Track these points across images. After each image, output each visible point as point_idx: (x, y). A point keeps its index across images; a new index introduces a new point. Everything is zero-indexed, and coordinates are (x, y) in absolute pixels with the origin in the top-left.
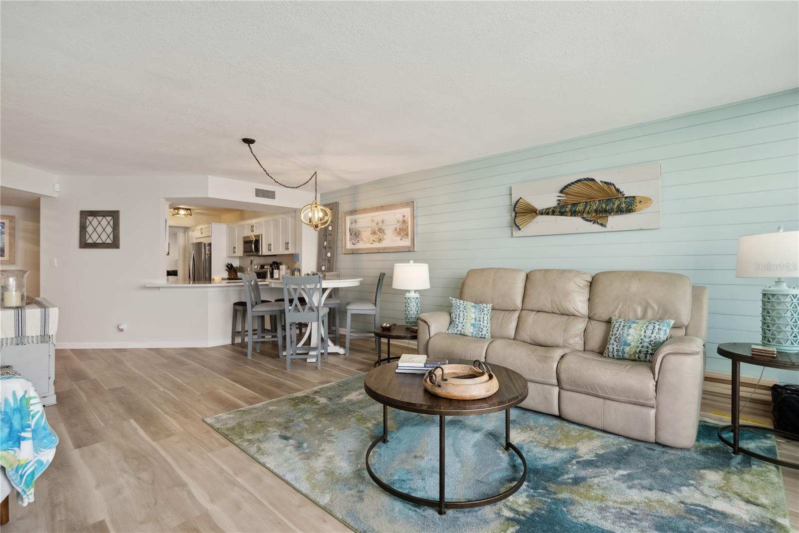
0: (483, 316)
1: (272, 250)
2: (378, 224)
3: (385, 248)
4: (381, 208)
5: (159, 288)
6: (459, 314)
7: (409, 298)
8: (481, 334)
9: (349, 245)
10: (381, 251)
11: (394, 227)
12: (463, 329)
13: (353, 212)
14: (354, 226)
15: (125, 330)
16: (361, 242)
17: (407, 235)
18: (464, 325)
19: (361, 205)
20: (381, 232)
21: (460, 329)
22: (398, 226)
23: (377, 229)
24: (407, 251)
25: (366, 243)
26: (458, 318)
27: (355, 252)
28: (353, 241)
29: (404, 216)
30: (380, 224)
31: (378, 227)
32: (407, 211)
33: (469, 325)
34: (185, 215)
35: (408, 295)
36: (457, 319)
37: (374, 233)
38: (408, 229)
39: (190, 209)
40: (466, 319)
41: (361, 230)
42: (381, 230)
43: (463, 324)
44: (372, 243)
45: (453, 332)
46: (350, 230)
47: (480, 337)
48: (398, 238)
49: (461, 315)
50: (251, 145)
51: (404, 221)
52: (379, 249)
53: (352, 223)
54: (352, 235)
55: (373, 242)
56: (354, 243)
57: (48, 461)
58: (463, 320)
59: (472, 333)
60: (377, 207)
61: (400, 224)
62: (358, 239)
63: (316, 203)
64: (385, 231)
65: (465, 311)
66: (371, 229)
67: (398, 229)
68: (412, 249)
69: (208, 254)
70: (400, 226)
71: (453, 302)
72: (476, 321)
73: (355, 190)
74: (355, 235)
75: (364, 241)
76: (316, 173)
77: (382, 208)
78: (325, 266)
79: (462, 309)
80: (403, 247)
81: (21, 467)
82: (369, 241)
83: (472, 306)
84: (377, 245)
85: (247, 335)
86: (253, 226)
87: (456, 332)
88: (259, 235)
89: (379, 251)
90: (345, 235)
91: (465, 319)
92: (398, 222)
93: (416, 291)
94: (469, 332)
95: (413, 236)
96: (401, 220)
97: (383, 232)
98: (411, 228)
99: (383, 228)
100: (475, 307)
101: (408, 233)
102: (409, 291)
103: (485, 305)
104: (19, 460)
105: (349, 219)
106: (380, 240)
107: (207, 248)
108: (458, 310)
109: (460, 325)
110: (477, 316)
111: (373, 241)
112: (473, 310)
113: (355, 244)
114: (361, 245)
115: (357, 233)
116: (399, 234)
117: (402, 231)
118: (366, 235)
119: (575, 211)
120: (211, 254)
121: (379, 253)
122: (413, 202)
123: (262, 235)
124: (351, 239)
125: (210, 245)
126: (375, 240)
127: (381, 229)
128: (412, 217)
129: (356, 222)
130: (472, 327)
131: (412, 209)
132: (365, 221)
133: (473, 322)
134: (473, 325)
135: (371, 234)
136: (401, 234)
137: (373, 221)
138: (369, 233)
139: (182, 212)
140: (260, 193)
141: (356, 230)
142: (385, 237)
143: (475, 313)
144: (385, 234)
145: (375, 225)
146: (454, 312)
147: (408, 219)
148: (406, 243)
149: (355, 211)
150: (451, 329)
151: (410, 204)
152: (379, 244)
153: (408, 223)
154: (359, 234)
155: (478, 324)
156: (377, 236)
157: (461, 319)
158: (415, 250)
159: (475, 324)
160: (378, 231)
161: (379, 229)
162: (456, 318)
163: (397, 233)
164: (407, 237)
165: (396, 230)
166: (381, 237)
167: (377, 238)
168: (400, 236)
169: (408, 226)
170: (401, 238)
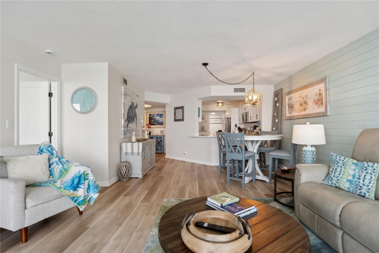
0: (364, 174)
1: (252, 119)
2: (303, 98)
3: (308, 115)
4: (304, 87)
5: (195, 137)
6: (336, 168)
7: (304, 151)
8: (359, 191)
9: (288, 114)
10: (305, 117)
11: (313, 99)
12: (337, 183)
13: (290, 93)
14: (290, 102)
15: (186, 154)
16: (294, 112)
17: (322, 104)
18: (338, 180)
19: (294, 87)
20: (305, 104)
21: (334, 182)
22: (316, 98)
23: (303, 102)
24: (322, 116)
25: (297, 112)
26: (334, 172)
27: (291, 118)
28: (290, 111)
29: (320, 90)
30: (305, 98)
31: (303, 101)
32: (321, 86)
33: (345, 180)
34: (221, 105)
35: (305, 148)
36: (333, 174)
37: (301, 105)
38: (323, 99)
39: (223, 103)
40: (343, 175)
41: (294, 104)
42: (305, 103)
43: (339, 178)
44: (300, 112)
45: (327, 184)
46: (288, 105)
47: (359, 195)
48: (316, 107)
49: (339, 170)
50: (206, 66)
51: (320, 94)
52: (304, 115)
53: (289, 100)
54: (289, 107)
55: (301, 111)
56: (290, 112)
57: (95, 198)
58: (339, 175)
59: (349, 188)
60: (302, 87)
62: (292, 110)
63: (254, 90)
64: (308, 103)
65: (343, 167)
66: (299, 102)
67: (316, 100)
68: (325, 114)
69: (230, 123)
70: (317, 98)
71: (333, 157)
72: (354, 178)
73: (290, 79)
74: (291, 107)
75: (295, 111)
76: (253, 73)
77: (306, 87)
78: (275, 127)
79: (340, 164)
80: (320, 113)
81: (77, 197)
82: (298, 111)
83: (353, 163)
84: (303, 113)
85: (226, 163)
86: (245, 108)
87: (330, 184)
88: (247, 112)
90: (286, 108)
91: (341, 174)
92: (316, 95)
93: (312, 146)
94: (345, 187)
95: (326, 104)
96: (318, 94)
97: (307, 103)
98: (325, 98)
99: (307, 100)
100: (356, 165)
101: (323, 102)
102: (306, 146)
103: (371, 164)
104: (77, 195)
105: (287, 98)
106: (305, 109)
107: (229, 120)
108: (336, 165)
109: (335, 179)
110: (357, 173)
111: (301, 110)
112: (353, 167)
113: (290, 113)
114: (294, 114)
115: (292, 106)
116: (317, 104)
117: (319, 102)
118: (297, 106)
120: (231, 122)
121: (304, 118)
122: (326, 78)
123: (248, 112)
124: (289, 110)
125: (230, 118)
126: (302, 109)
128: (325, 90)
129: (291, 99)
130: (348, 183)
131: (325, 83)
132: (296, 97)
133: (350, 178)
134: (350, 181)
135: (300, 105)
136: (318, 104)
137: (300, 97)
138: (298, 105)
139: (220, 104)
140: (236, 90)
141: (291, 104)
142: (308, 107)
143: (354, 170)
144: (308, 105)
145: (301, 99)
146: (332, 167)
147: (322, 92)
148: (322, 110)
149: (290, 92)
150: (325, 180)
151: (323, 80)
153: (322, 95)
154: (293, 106)
155: (356, 181)
156: (303, 107)
157: (337, 174)
158: (328, 114)
159: (352, 181)
160: (304, 103)
161: (304, 102)
162: (332, 172)
163: (315, 103)
164: (322, 105)
165: (315, 101)
166: (305, 107)
167: (303, 108)
168: (318, 105)
169: (323, 97)
170: (318, 106)
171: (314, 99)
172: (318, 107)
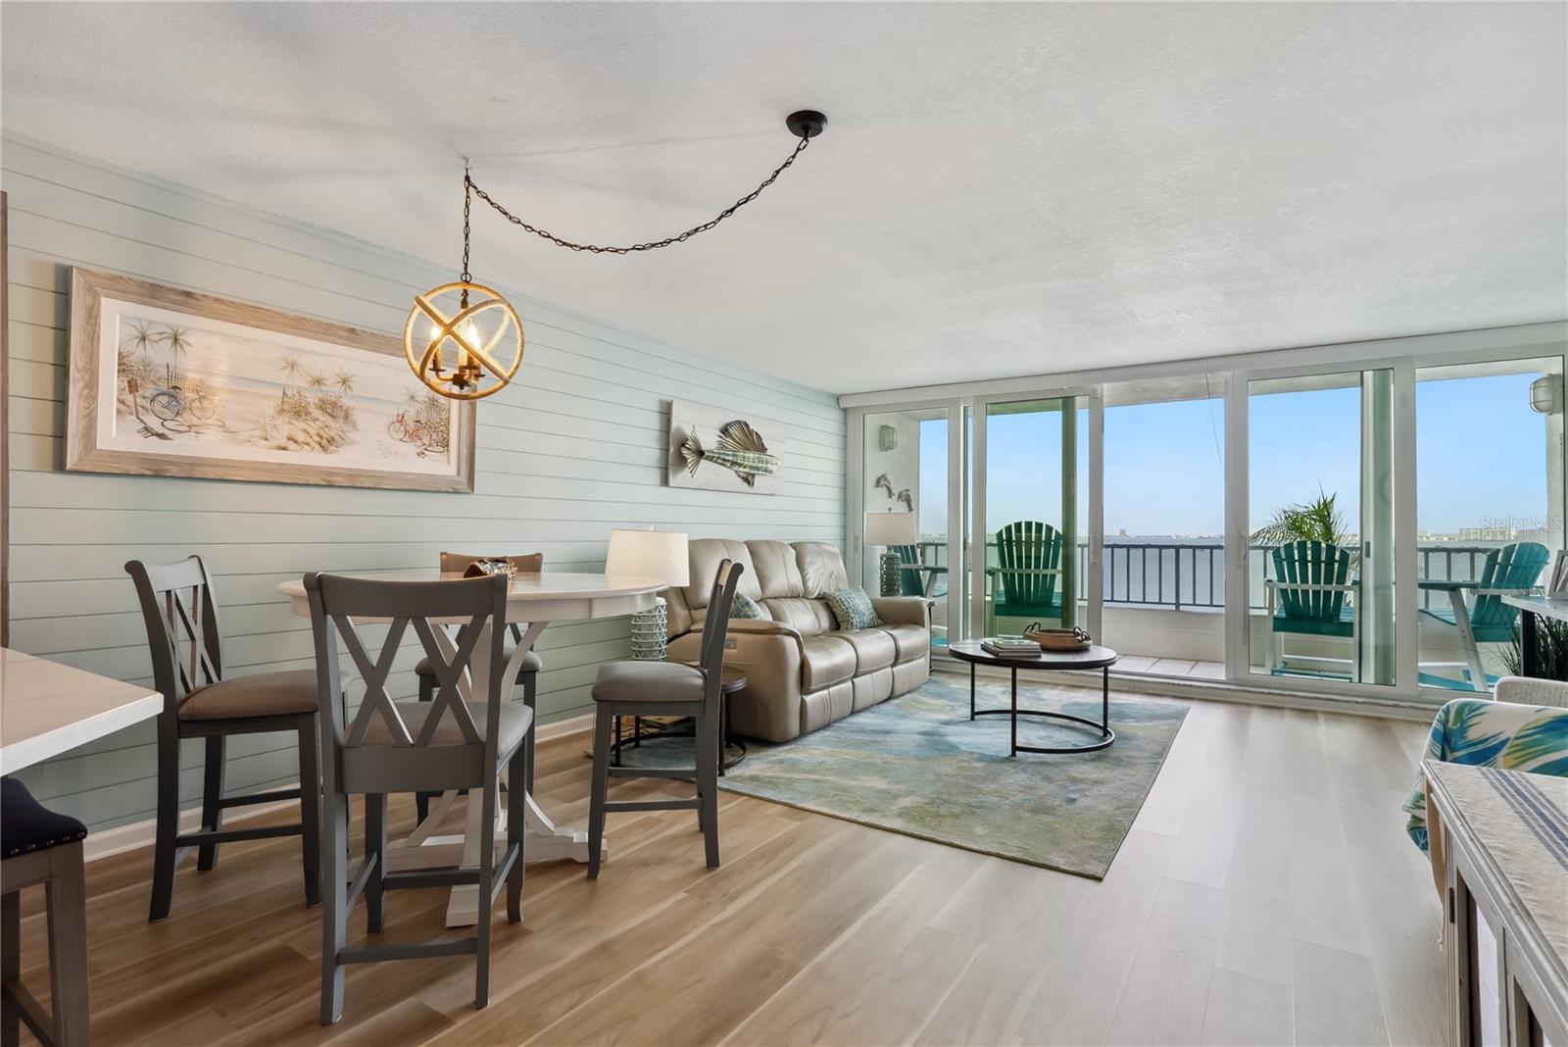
2: (318, 382)
3: (355, 473)
9: (116, 432)
10: (341, 481)
11: (393, 412)
14: (160, 354)
16: (212, 434)
17: (447, 444)
20: (334, 417)
22: (412, 411)
23: (314, 400)
24: (447, 492)
25: (247, 441)
28: (149, 418)
30: (333, 387)
31: (322, 396)
37: (299, 412)
38: (447, 427)
41: (209, 381)
42: (331, 409)
44: (284, 449)
46: (123, 368)
48: (411, 448)
52: (330, 472)
53: (141, 337)
54: (146, 391)
55: (291, 444)
56: (161, 430)
61: (418, 406)
62: (190, 418)
64: (356, 416)
66: (276, 393)
67: (410, 420)
68: (465, 489)
70: (418, 414)
74: (175, 394)
75: (230, 432)
80: (433, 478)
82: (267, 439)
84: (312, 458)
89: (328, 482)
90: (92, 385)
92: (412, 398)
96: (421, 397)
97: (346, 417)
99: (347, 402)
101: (446, 439)
105: (118, 315)
106: (331, 441)
111: (290, 439)
113: (162, 436)
115: (182, 392)
116: (413, 435)
117: (427, 430)
118: (243, 407)
119: (736, 463)
121: (329, 486)
124: (135, 411)
126: (301, 437)
127: (334, 405)
129: (170, 339)
135: (282, 411)
136: (422, 439)
137: (293, 366)
138: (269, 406)
141: (174, 377)
142: (352, 435)
144: (355, 427)
145: (299, 381)
148: (443, 466)
152: (323, 455)
156: (311, 427)
160: (318, 408)
161: (323, 402)
163: (406, 432)
164: (442, 450)
165: (401, 420)
166: (333, 433)
167: (313, 432)
168: (419, 443)
169: (448, 419)
170: (422, 449)
171: (401, 412)
172: (419, 450)
